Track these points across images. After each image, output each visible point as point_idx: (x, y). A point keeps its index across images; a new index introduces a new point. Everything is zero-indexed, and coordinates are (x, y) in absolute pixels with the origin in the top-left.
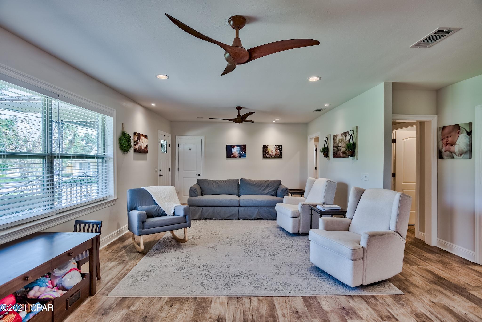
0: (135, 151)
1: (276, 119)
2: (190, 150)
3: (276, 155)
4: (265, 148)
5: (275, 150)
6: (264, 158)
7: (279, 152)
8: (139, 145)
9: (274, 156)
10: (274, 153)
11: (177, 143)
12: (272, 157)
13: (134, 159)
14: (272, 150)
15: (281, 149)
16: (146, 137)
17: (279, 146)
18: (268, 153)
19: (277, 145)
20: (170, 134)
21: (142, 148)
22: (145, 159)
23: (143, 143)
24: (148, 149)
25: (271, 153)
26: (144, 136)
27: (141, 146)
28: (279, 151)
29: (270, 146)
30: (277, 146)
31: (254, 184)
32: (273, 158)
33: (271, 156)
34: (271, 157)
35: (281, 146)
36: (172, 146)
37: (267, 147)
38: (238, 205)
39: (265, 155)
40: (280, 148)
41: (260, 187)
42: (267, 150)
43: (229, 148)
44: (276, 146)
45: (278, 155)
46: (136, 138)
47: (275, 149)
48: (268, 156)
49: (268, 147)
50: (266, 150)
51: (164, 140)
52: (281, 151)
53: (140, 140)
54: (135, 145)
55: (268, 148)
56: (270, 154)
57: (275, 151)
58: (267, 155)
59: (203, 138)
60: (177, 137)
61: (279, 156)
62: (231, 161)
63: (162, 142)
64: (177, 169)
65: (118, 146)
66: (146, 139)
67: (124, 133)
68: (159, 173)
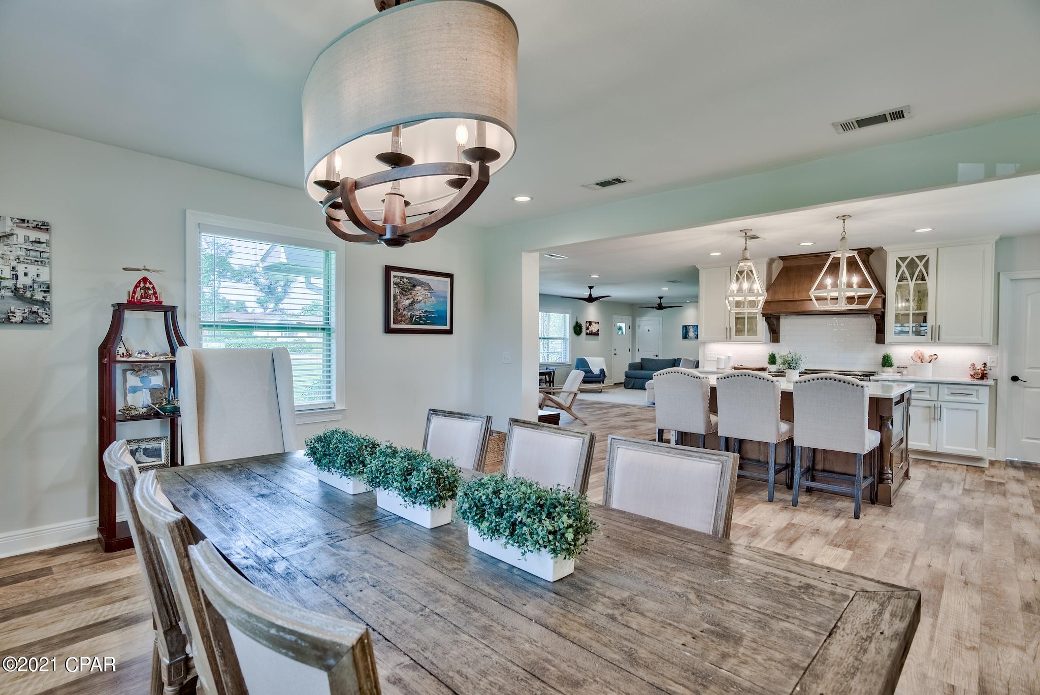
0: (587, 334)
2: (649, 330)
8: (590, 330)
11: (637, 324)
13: (586, 340)
16: (598, 323)
20: (628, 317)
22: (598, 340)
23: (594, 328)
24: (599, 332)
26: (595, 322)
27: (592, 331)
36: (633, 328)
43: (686, 328)
46: (588, 325)
51: (623, 323)
53: (591, 325)
59: (661, 319)
60: (638, 319)
62: (686, 342)
63: (618, 324)
64: (637, 350)
65: (573, 332)
66: (597, 325)
67: (577, 323)
68: (614, 352)
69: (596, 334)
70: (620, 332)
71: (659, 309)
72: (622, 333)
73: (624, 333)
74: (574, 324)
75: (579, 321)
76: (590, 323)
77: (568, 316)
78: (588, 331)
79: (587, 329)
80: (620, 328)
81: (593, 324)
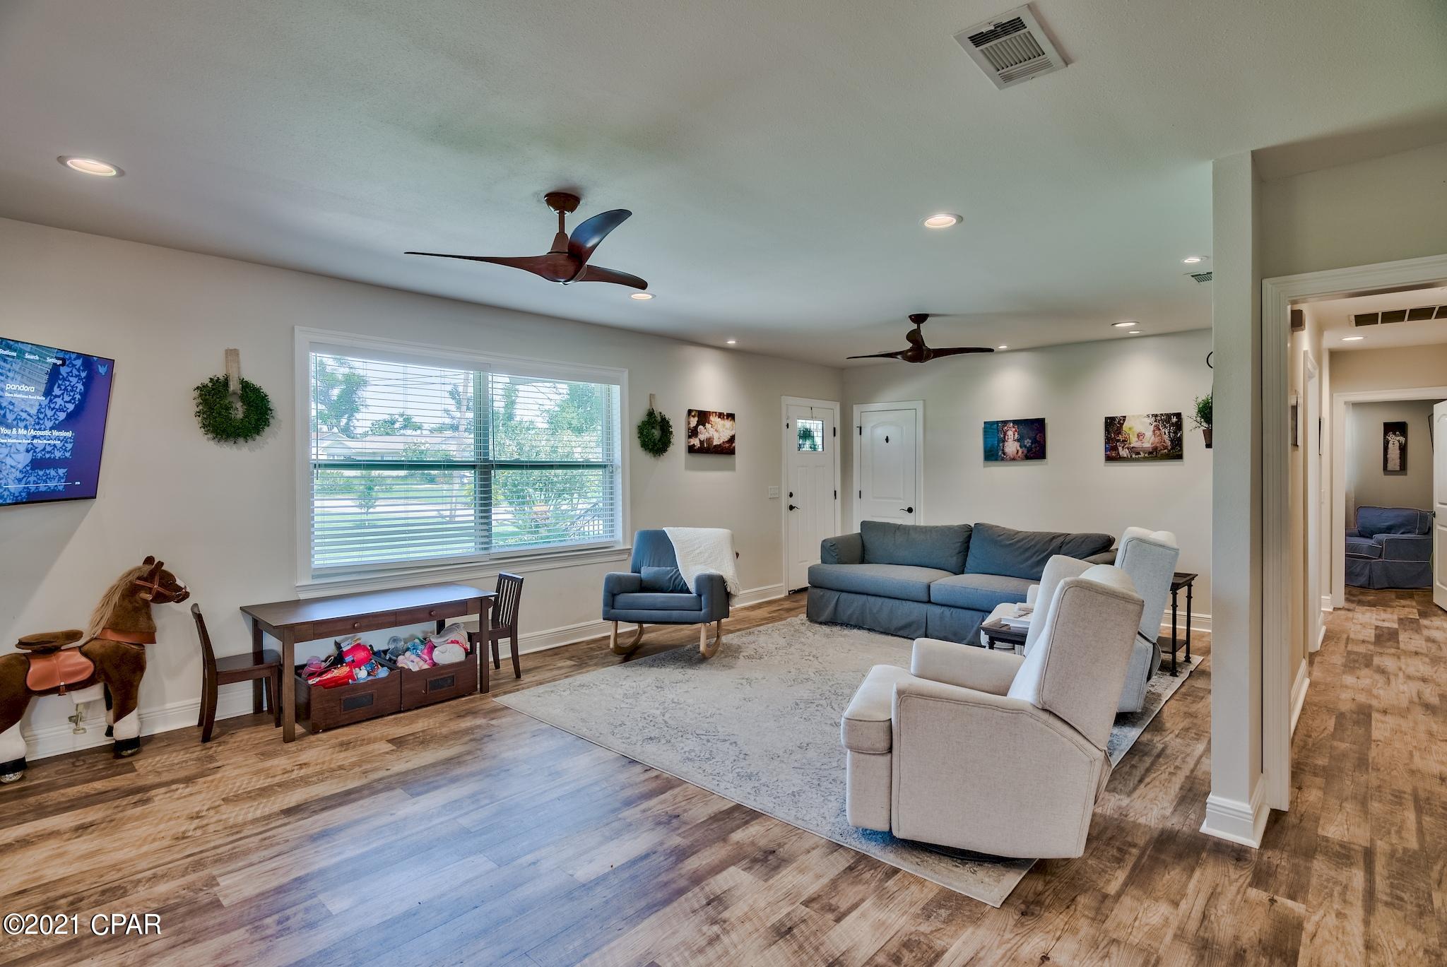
0: (691, 449)
1: (1117, 325)
2: (887, 440)
3: (1155, 449)
4: (1113, 426)
5: (1154, 431)
6: (1109, 459)
7: (1166, 437)
8: (702, 437)
9: (1150, 453)
10: (1149, 441)
11: (856, 423)
12: (1142, 455)
13: (688, 467)
14: (1141, 430)
15: (1179, 426)
16: (731, 416)
17: (1169, 416)
18: (1124, 441)
19: (1158, 413)
20: (834, 402)
21: (714, 444)
22: (732, 468)
23: (717, 432)
24: (737, 444)
25: (1134, 442)
26: (721, 415)
27: (709, 440)
28: (1169, 433)
29: (1133, 416)
30: (1162, 415)
31: (1010, 544)
32: (1145, 459)
33: (1138, 453)
34: (1137, 456)
35: (1179, 415)
36: (845, 432)
37: (1119, 422)
38: (926, 599)
39: (1115, 449)
40: (1173, 425)
41: (1027, 554)
42: (1120, 433)
44: (1156, 416)
45: (1166, 448)
46: (694, 421)
47: (1152, 428)
48: (1124, 453)
49: (1124, 420)
50: (1119, 431)
51: (812, 418)
52: (1175, 433)
53: (707, 424)
54: (690, 437)
55: (1126, 426)
56: (1132, 446)
57: (1151, 433)
58: (1120, 449)
59: (919, 405)
60: (857, 409)
61: (1173, 451)
63: (801, 424)
64: (856, 494)
65: (637, 442)
66: (728, 423)
67: (651, 414)
68: (785, 501)
69: (727, 449)
70: (808, 443)
71: (913, 359)
72: (814, 447)
73: (820, 449)
74: (640, 416)
75: (662, 408)
76: (703, 417)
77: (616, 389)
78: (695, 442)
79: (693, 433)
80: (806, 434)
81: (714, 419)
